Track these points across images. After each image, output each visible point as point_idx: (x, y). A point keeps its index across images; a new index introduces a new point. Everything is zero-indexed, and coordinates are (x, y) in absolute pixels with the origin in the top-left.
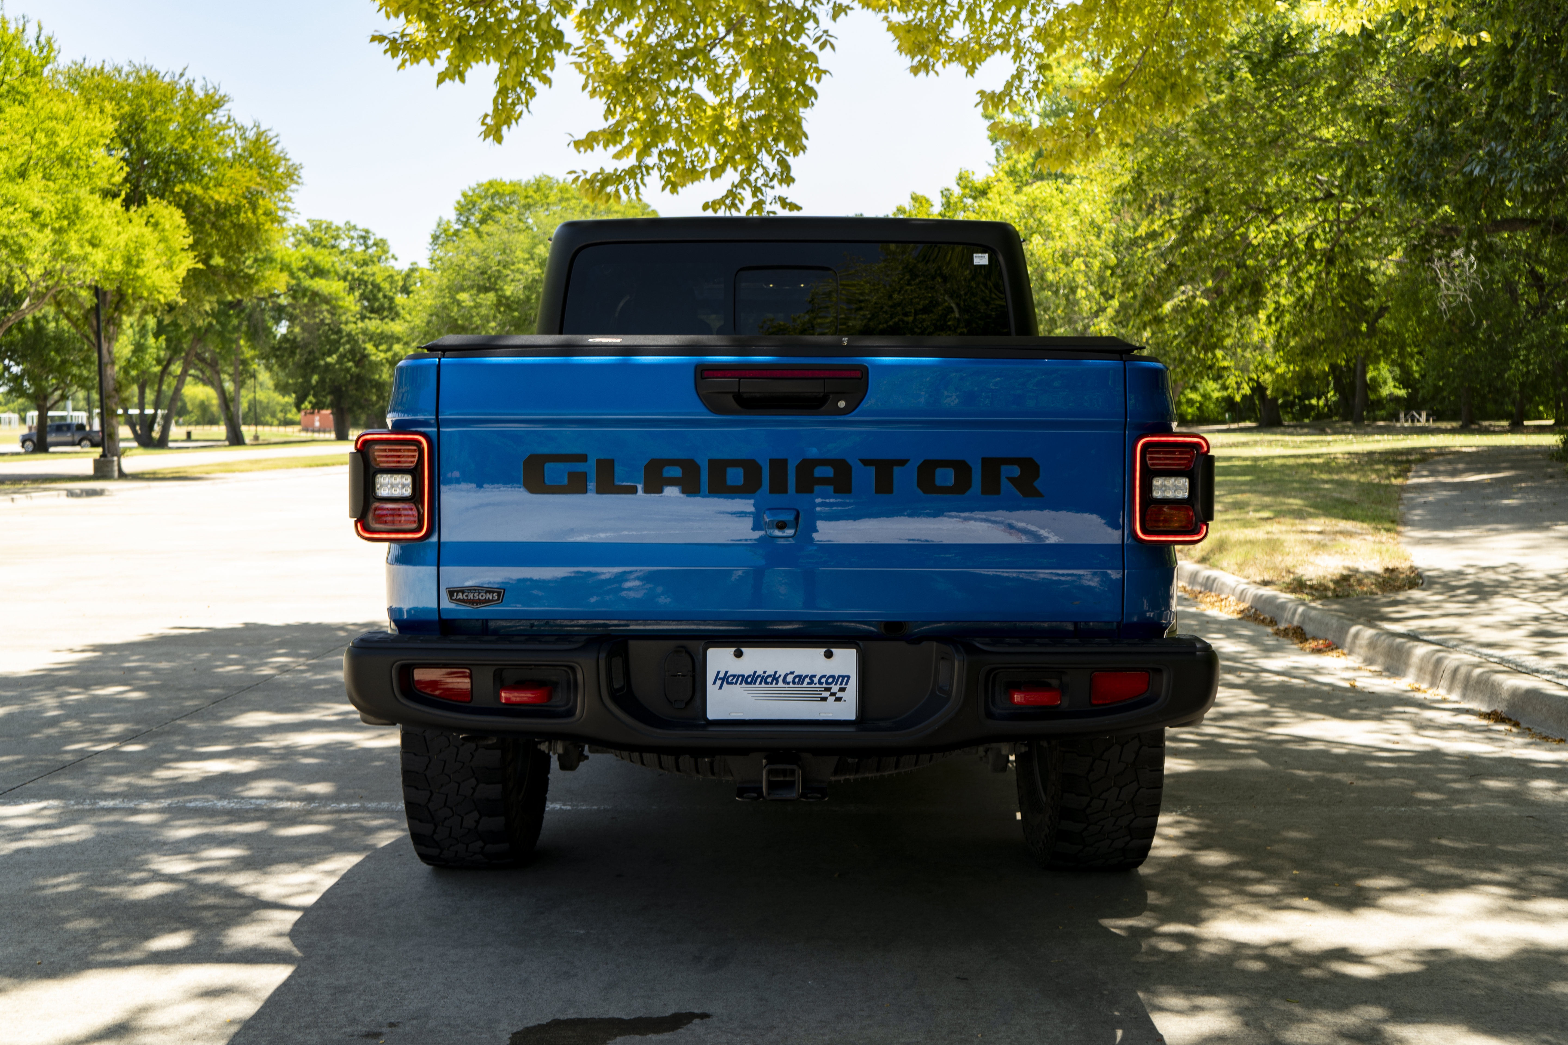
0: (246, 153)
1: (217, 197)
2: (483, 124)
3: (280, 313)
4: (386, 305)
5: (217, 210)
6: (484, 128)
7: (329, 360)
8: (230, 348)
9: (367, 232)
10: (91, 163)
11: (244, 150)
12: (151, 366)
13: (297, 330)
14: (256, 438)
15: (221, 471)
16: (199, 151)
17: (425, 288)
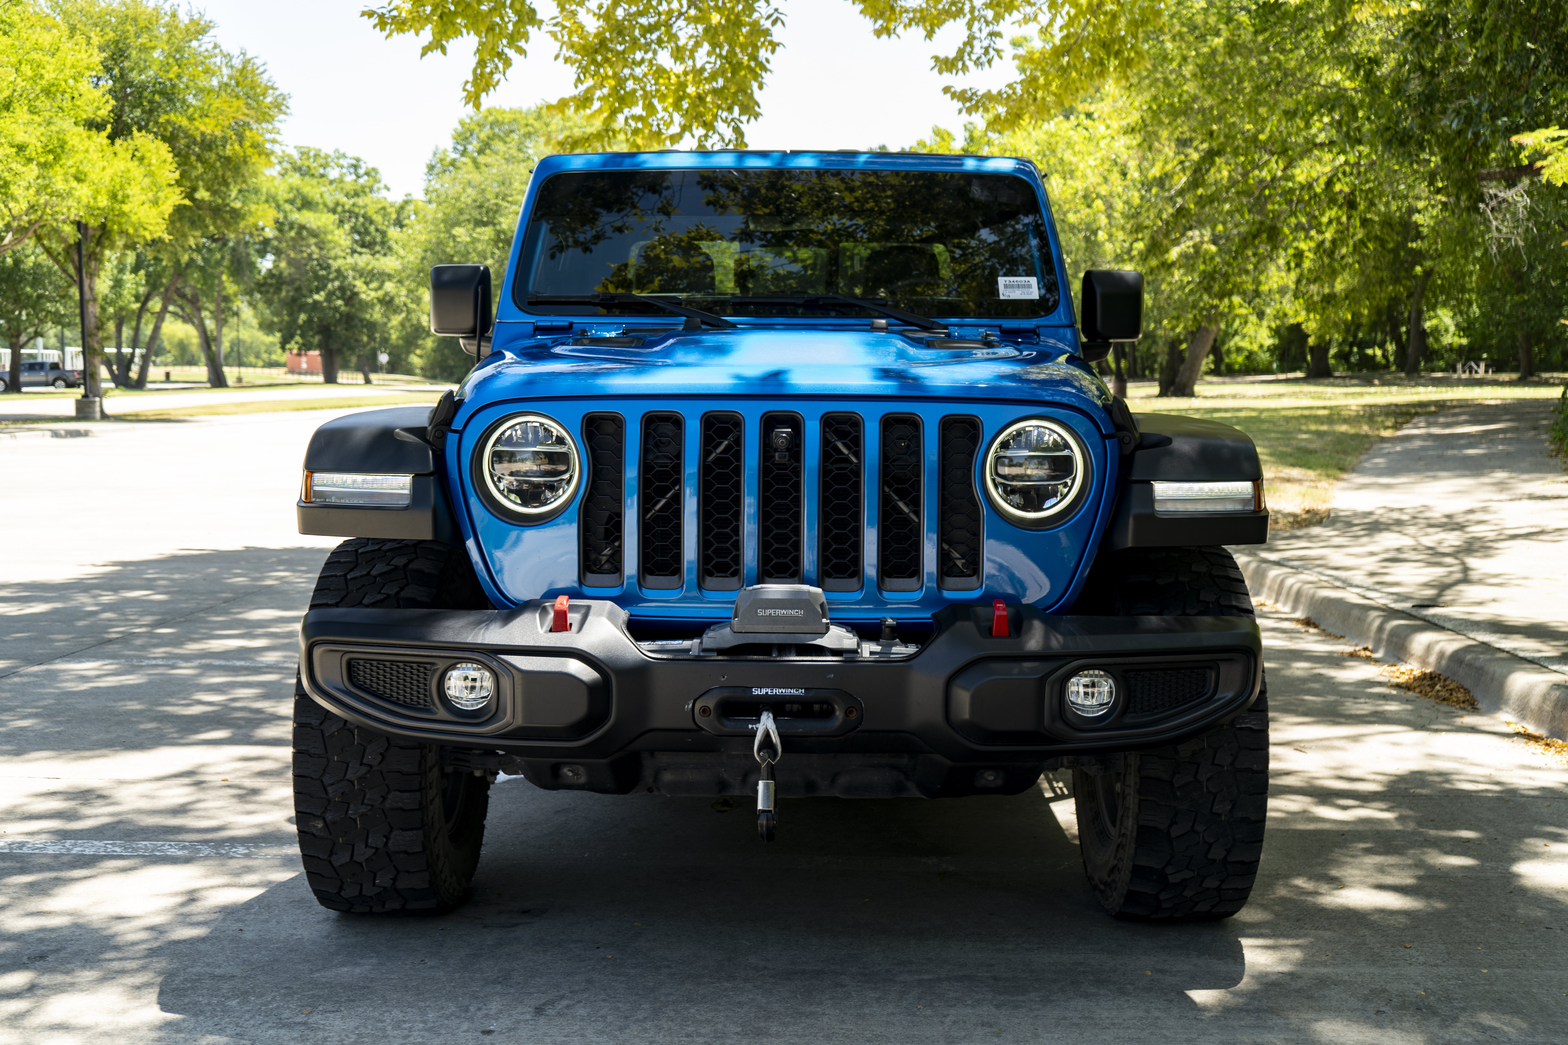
0: (233, 82)
1: (203, 128)
2: (464, 90)
3: (264, 247)
4: (378, 239)
5: (203, 141)
6: (465, 93)
7: (316, 297)
8: (213, 284)
9: (358, 160)
10: (76, 95)
11: (231, 77)
12: (130, 302)
13: (283, 265)
14: (239, 380)
15: (206, 414)
16: (184, 80)
17: (419, 222)
